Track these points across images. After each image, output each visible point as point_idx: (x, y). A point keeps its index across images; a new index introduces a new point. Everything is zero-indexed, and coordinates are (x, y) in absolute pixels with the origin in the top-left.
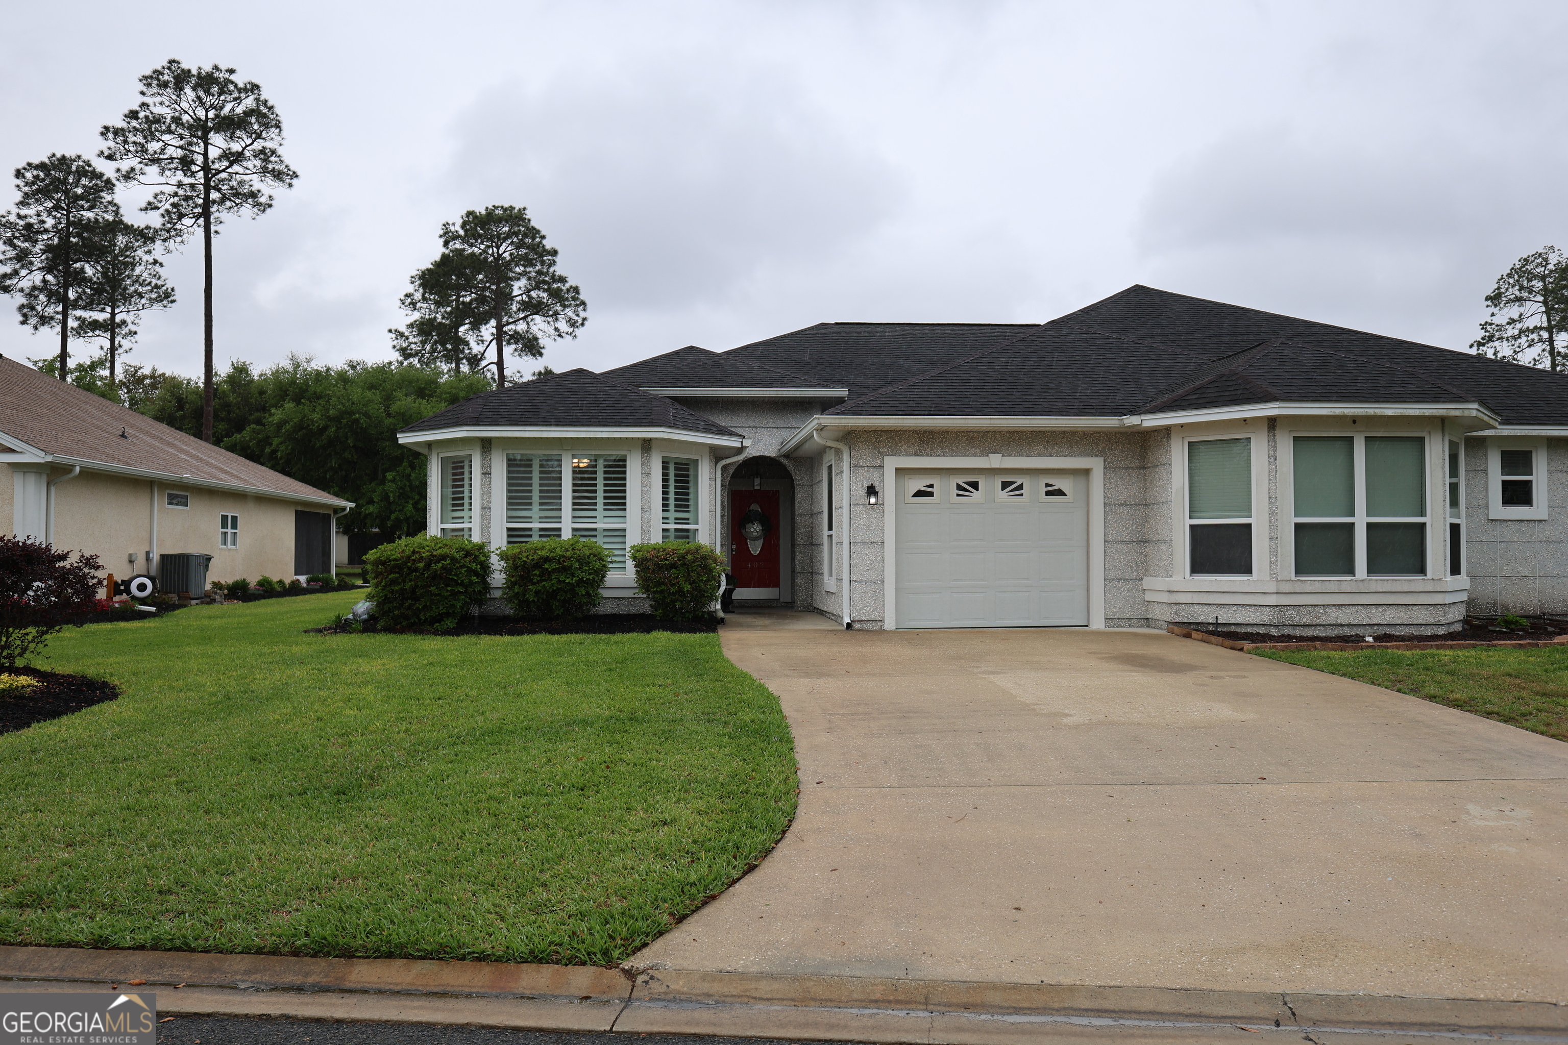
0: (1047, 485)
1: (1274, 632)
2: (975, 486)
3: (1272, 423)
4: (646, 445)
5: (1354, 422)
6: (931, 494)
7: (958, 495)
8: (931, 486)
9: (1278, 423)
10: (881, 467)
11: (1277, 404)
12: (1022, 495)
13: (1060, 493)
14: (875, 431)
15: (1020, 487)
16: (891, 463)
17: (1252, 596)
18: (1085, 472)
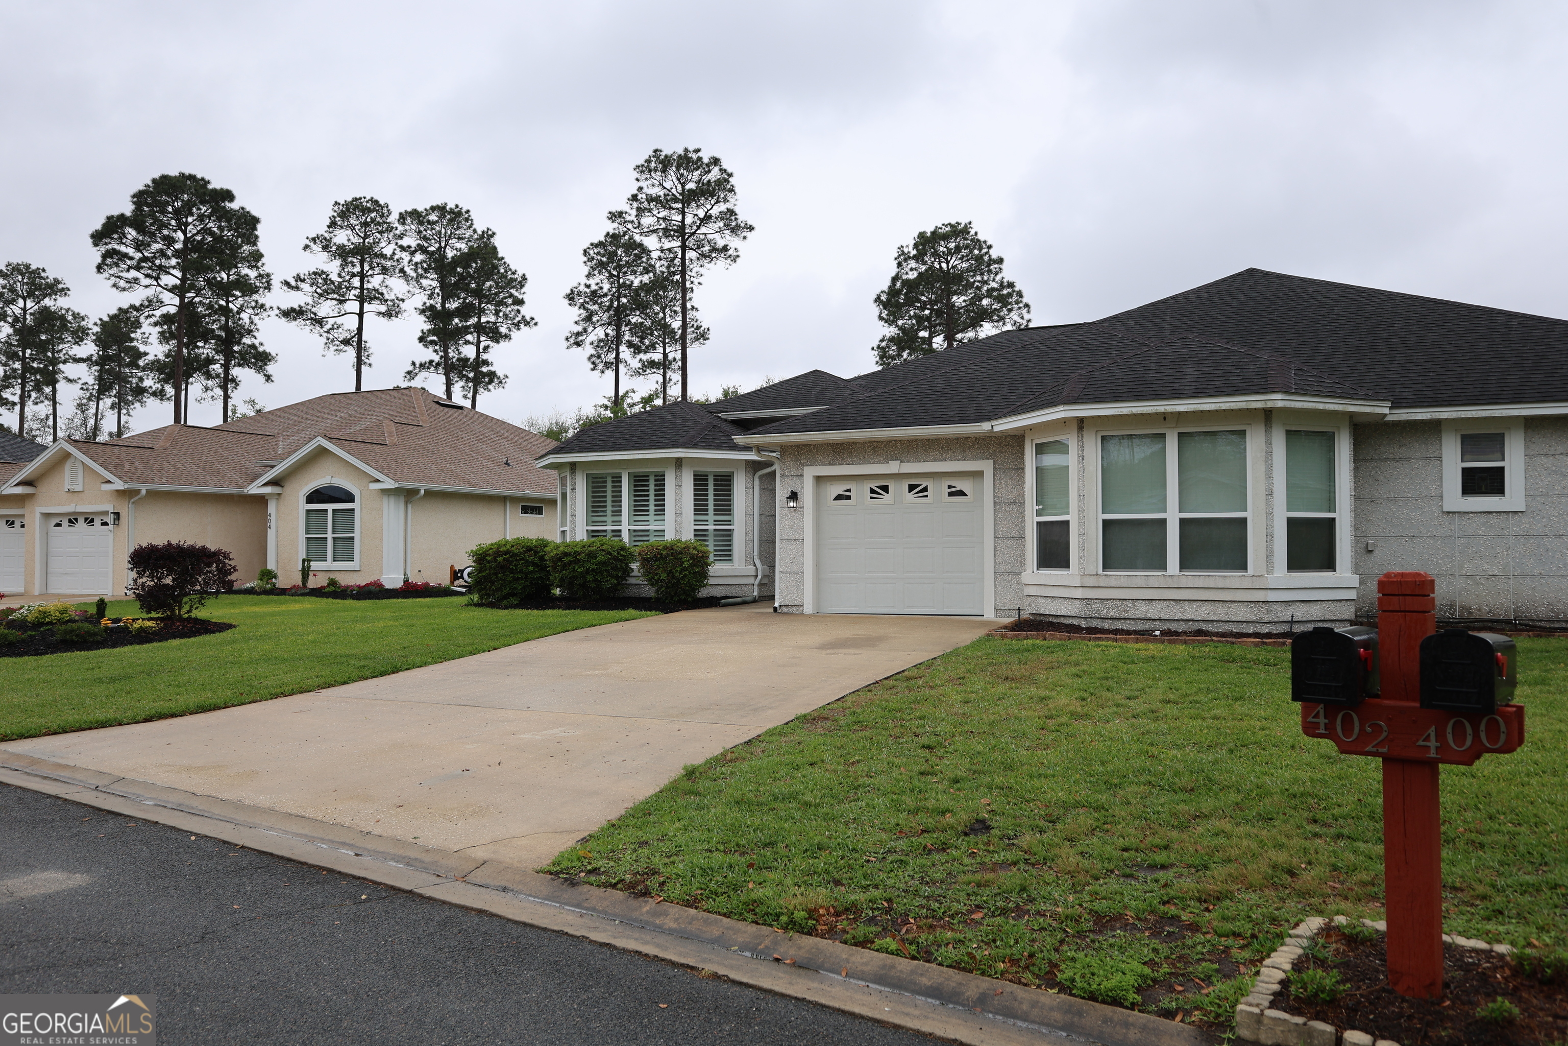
0: (949, 487)
1: (1084, 624)
2: (885, 489)
3: (1081, 423)
4: (679, 463)
5: (1165, 419)
6: (849, 498)
7: (871, 498)
8: (849, 490)
9: (1085, 425)
10: (802, 475)
11: (1061, 408)
12: (927, 496)
13: (961, 493)
14: (797, 446)
15: (925, 489)
16: (810, 472)
17: (1067, 590)
18: (979, 474)
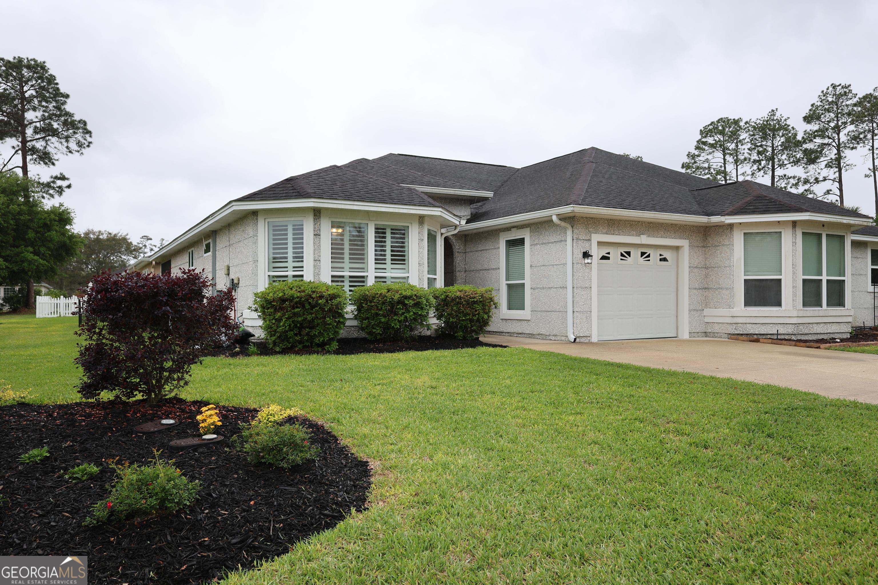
0: (661, 255)
1: (794, 338)
2: (629, 253)
3: (794, 223)
4: (421, 219)
5: (823, 226)
6: (608, 258)
7: (621, 259)
8: (609, 253)
9: (797, 224)
10: (590, 240)
11: (808, 214)
12: (649, 260)
13: (665, 260)
14: (586, 218)
15: (649, 256)
16: (596, 238)
17: (782, 318)
18: (677, 248)
